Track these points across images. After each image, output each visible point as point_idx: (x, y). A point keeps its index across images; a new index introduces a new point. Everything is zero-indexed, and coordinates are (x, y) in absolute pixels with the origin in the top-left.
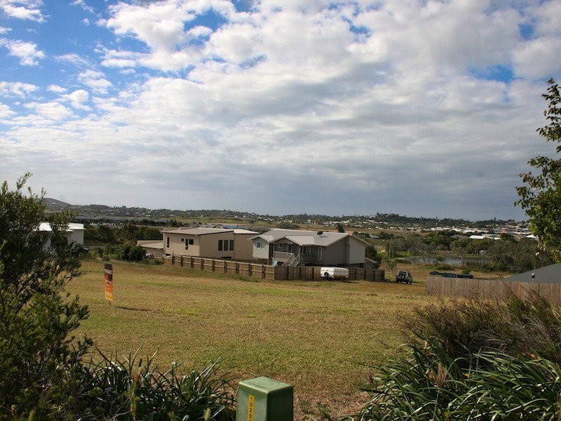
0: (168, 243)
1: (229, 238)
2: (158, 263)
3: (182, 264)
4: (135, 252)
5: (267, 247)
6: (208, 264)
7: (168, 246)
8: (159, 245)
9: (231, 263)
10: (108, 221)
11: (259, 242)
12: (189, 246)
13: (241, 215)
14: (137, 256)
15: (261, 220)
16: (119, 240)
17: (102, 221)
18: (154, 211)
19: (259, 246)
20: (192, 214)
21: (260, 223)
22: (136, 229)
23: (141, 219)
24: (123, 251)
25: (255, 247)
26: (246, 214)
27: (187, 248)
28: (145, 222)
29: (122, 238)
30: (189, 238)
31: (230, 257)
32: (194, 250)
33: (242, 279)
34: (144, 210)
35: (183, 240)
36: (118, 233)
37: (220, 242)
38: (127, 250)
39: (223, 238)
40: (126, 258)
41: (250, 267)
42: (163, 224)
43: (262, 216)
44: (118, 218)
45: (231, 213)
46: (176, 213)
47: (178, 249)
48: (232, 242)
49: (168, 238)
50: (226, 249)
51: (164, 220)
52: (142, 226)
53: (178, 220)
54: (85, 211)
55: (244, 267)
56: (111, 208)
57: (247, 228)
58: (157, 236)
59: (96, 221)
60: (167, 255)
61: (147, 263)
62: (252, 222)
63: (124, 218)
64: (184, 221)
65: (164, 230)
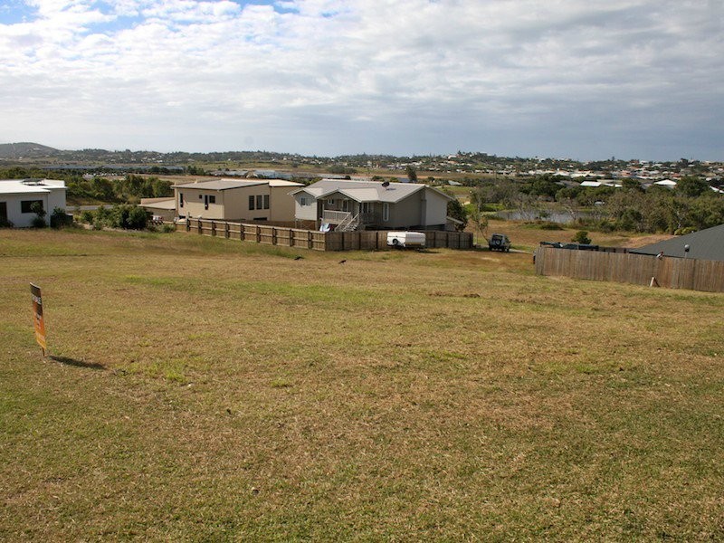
0: (182, 201)
1: (263, 193)
2: (168, 230)
3: (201, 230)
4: (137, 216)
5: (315, 205)
6: (235, 228)
7: (182, 206)
8: (169, 204)
9: (267, 230)
10: (107, 170)
11: (304, 199)
12: (210, 205)
13: (280, 156)
14: (141, 221)
15: (307, 163)
16: (120, 196)
17: (99, 170)
18: (167, 155)
19: (303, 203)
20: (217, 157)
21: (305, 167)
22: (142, 181)
23: (150, 166)
24: (121, 215)
25: (297, 204)
26: (287, 155)
27: (207, 208)
28: (156, 170)
29: (124, 194)
30: (209, 194)
31: (265, 219)
32: (217, 211)
33: (280, 255)
34: (154, 154)
35: (201, 197)
36: (118, 188)
37: (252, 198)
38: (126, 214)
39: (255, 193)
40: (124, 225)
41: (292, 234)
42: (178, 172)
43: (308, 158)
44: (120, 166)
45: (267, 154)
46: (197, 156)
47: (195, 210)
48: (267, 197)
49: (181, 195)
50: (259, 208)
51: (179, 167)
52: (151, 176)
53: (199, 166)
54: (78, 158)
55: (283, 232)
56: (111, 153)
57: (289, 175)
58: (167, 191)
59: (91, 171)
60: (181, 217)
61: (153, 230)
62: (295, 166)
63: (128, 166)
64: (206, 168)
65: (176, 181)
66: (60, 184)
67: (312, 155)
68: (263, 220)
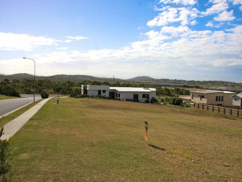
0: (193, 97)
1: (221, 95)
2: (187, 106)
3: (199, 107)
4: (178, 101)
5: (240, 101)
6: (211, 107)
7: (193, 98)
8: (189, 98)
9: (222, 109)
10: (169, 86)
11: (236, 98)
12: (202, 99)
13: (228, 83)
14: (179, 103)
15: (238, 85)
16: (172, 94)
17: (166, 85)
18: (188, 81)
19: (236, 100)
20: (205, 83)
21: (237, 87)
22: (180, 90)
23: (182, 85)
24: (172, 100)
25: (234, 100)
26: (230, 82)
27: (201, 100)
28: (184, 86)
29: (174, 94)
30: (202, 95)
31: (221, 104)
32: (204, 101)
33: (226, 118)
34: (184, 81)
35: (199, 96)
36: (172, 91)
37: (217, 97)
38: (174, 100)
39: (218, 95)
40: (173, 104)
41: (231, 111)
42: (192, 87)
43: (238, 83)
44: (173, 84)
45: (223, 82)
46: (198, 82)
47: (197, 100)
48: (222, 97)
49: (193, 95)
50: (219, 101)
51: (192, 85)
52: (183, 88)
53: (199, 85)
54: (160, 82)
55: (228, 110)
56: (170, 80)
57: (230, 89)
58: (188, 93)
59: (164, 86)
60: (192, 102)
61: (182, 106)
62: (233, 86)
63: (176, 84)
64: (201, 86)
65: (191, 90)
66: (154, 90)
67: (239, 83)
68: (221, 105)
